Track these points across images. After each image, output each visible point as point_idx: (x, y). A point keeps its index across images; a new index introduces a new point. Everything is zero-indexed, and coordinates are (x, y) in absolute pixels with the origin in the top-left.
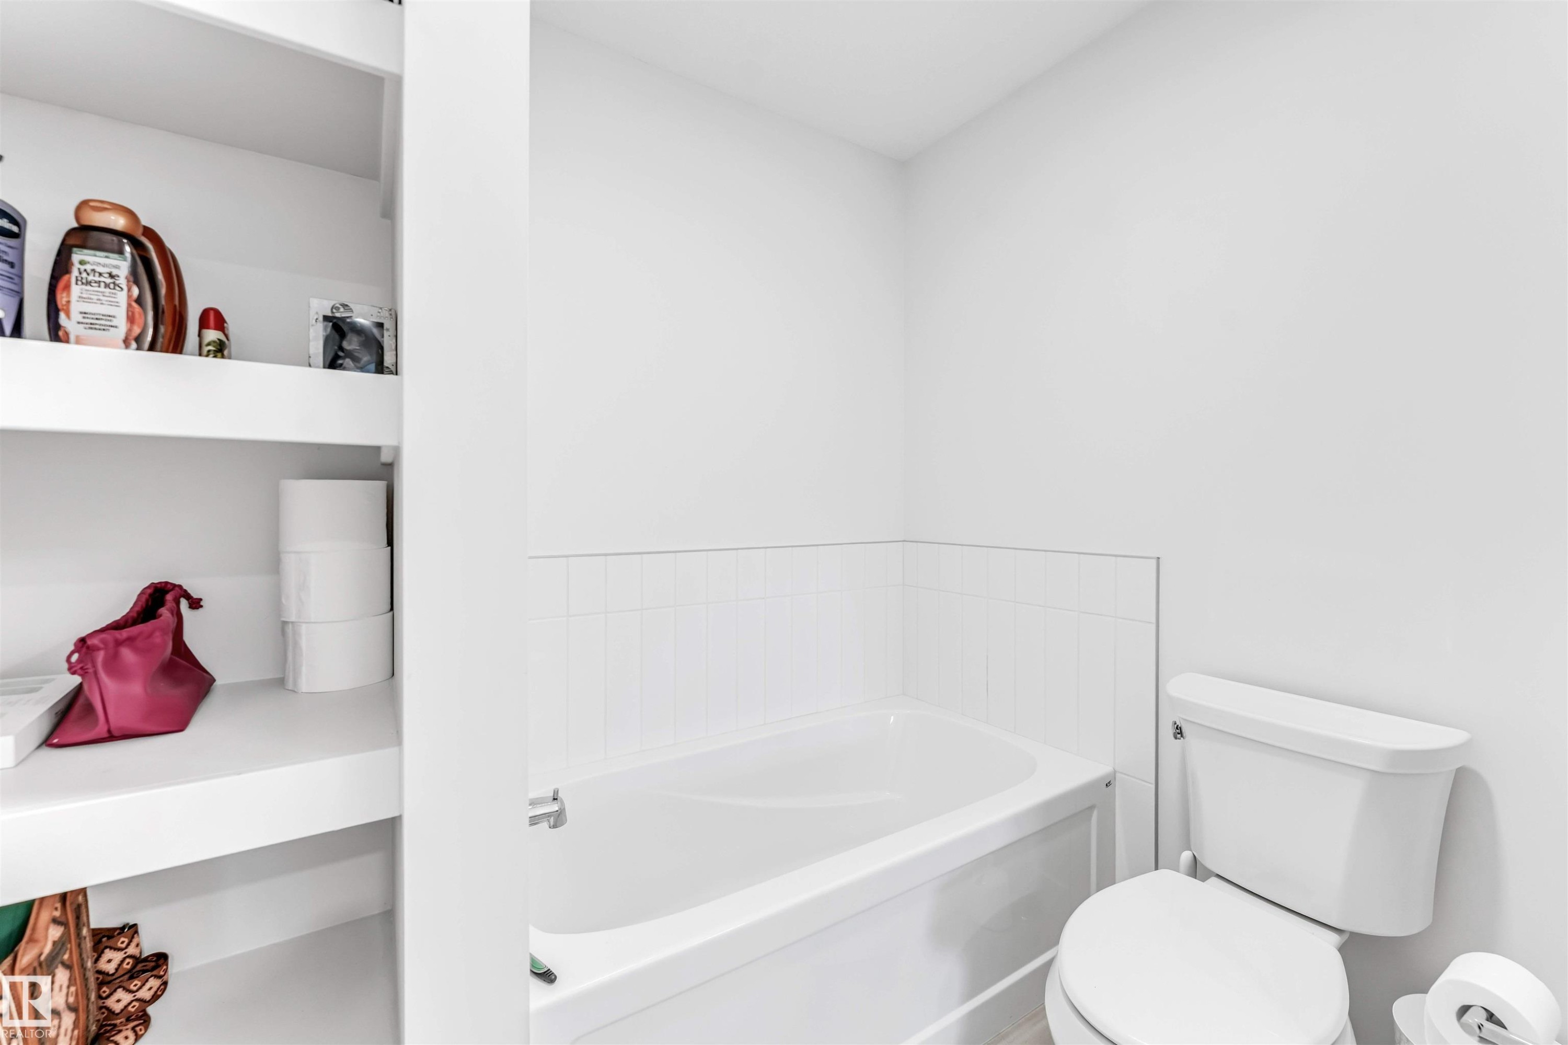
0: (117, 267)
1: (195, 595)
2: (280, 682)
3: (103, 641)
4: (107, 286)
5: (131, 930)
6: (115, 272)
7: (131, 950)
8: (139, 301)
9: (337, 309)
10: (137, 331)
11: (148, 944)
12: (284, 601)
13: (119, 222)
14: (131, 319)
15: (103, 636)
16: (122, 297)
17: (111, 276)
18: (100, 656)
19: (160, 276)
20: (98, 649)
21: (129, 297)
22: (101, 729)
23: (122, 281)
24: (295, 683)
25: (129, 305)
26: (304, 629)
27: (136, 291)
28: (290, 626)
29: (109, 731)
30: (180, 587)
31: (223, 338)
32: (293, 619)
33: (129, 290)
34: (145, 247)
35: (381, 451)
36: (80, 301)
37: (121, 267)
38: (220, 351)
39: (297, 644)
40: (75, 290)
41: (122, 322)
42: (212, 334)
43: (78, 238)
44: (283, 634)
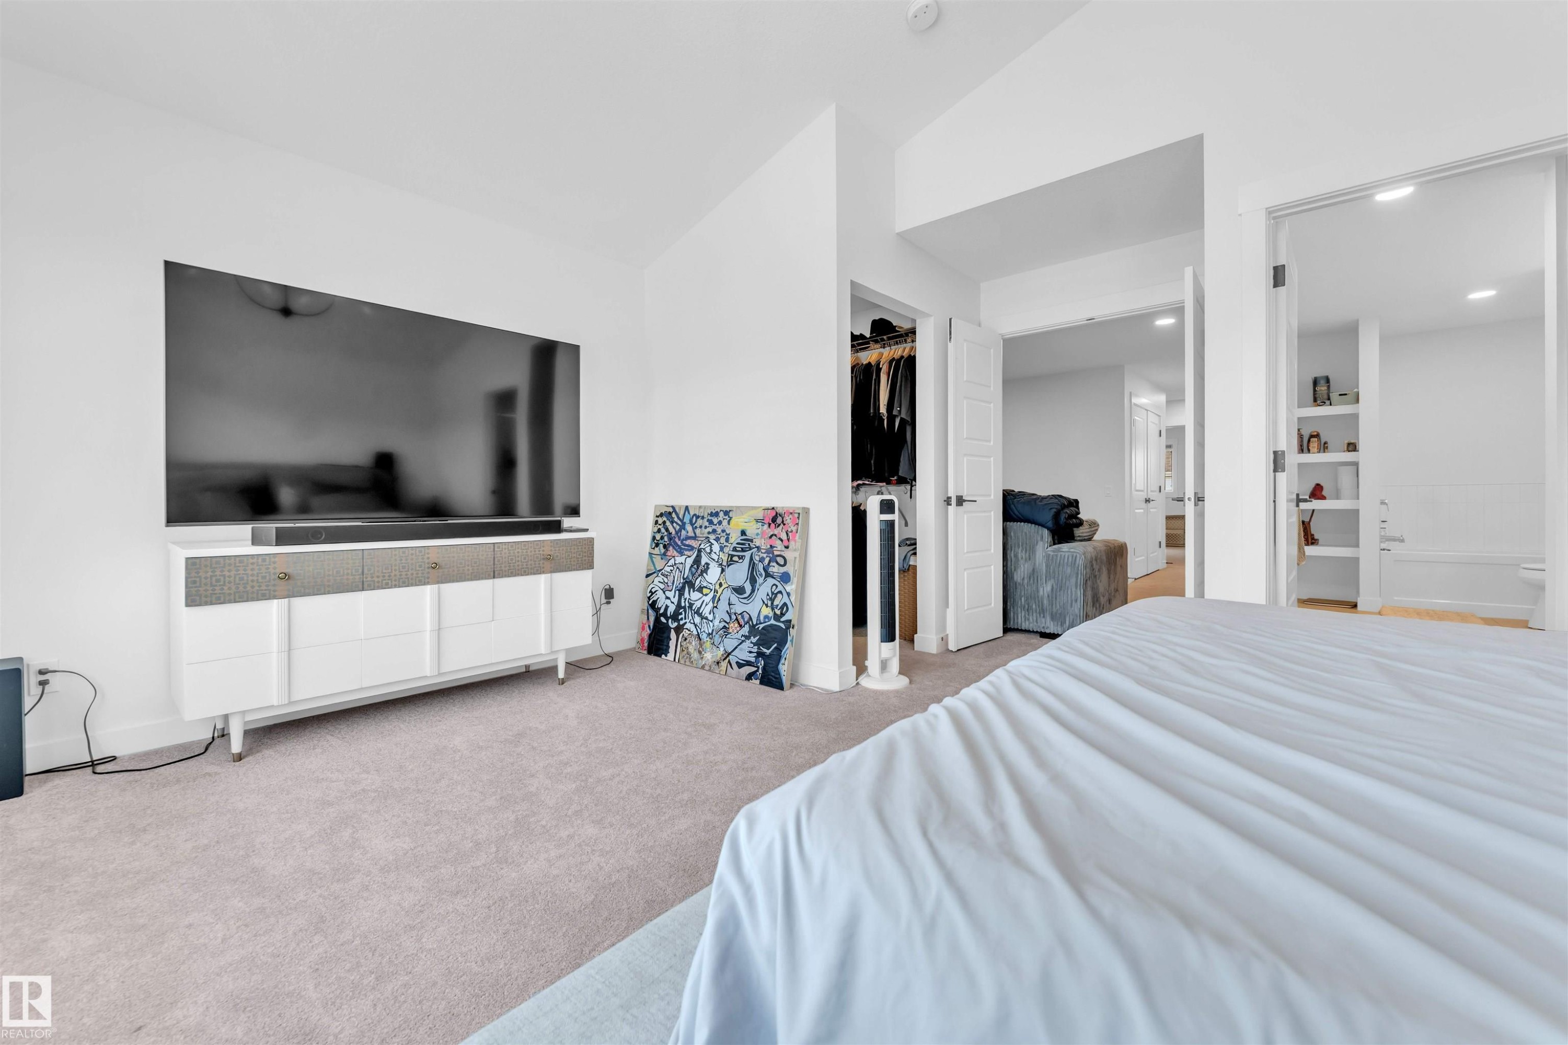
1: (1324, 484)
3: (1316, 487)
9: (1349, 441)
12: (1338, 484)
13: (1316, 433)
14: (1319, 446)
16: (1316, 443)
18: (1316, 489)
19: (1322, 439)
26: (1342, 489)
30: (1322, 482)
32: (1340, 487)
34: (1317, 436)
35: (1355, 462)
36: (1311, 445)
37: (1316, 439)
38: (1327, 448)
39: (1341, 491)
40: (1311, 443)
41: (1317, 446)
42: (1326, 445)
43: (1311, 436)
44: (1338, 490)
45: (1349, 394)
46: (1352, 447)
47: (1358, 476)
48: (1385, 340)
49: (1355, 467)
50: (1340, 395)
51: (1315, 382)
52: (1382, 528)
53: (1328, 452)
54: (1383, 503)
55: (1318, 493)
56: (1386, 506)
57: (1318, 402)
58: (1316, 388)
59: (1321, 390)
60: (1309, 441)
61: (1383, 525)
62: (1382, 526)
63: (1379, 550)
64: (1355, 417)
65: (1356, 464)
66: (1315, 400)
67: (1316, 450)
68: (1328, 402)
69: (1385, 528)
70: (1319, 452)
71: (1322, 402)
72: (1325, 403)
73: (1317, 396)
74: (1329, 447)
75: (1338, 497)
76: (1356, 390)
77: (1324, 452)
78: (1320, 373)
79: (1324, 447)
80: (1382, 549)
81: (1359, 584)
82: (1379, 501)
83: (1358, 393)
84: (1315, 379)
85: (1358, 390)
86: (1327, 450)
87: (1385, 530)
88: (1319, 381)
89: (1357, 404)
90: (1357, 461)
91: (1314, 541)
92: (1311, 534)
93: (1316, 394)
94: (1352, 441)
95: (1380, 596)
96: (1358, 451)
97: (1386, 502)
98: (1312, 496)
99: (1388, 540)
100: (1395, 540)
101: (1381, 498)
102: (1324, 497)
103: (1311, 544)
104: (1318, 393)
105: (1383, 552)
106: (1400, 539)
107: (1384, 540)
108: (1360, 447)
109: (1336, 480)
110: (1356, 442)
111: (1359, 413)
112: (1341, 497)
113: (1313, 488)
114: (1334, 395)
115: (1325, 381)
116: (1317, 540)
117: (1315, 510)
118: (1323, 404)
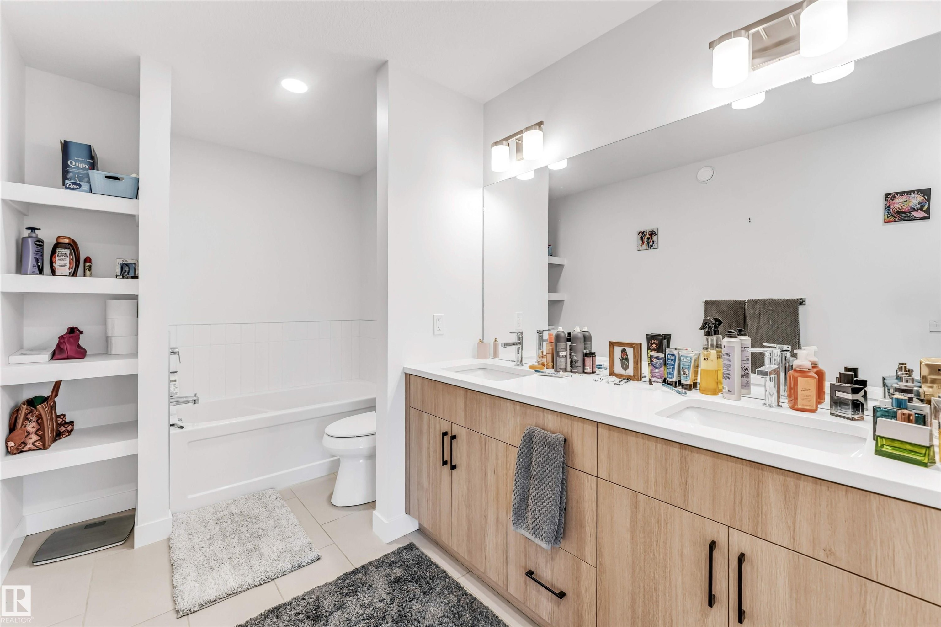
0: (67, 252)
1: (81, 330)
2: (107, 354)
3: (67, 336)
4: (65, 256)
5: (64, 415)
6: (67, 253)
7: (64, 419)
8: (72, 259)
9: (124, 261)
10: (71, 266)
11: (68, 419)
12: (107, 331)
13: (67, 241)
14: (70, 263)
15: (66, 335)
16: (68, 259)
17: (66, 254)
18: (66, 339)
19: (76, 253)
20: (66, 338)
21: (70, 258)
22: (65, 355)
23: (68, 255)
24: (111, 352)
25: (70, 260)
26: (113, 338)
27: (71, 257)
28: (109, 338)
29: (68, 356)
30: (77, 328)
31: (91, 264)
32: (110, 335)
33: (70, 257)
34: (73, 246)
35: (134, 295)
36: (58, 260)
37: (68, 251)
38: (90, 268)
39: (111, 342)
40: (57, 258)
41: (68, 264)
42: (88, 264)
43: (57, 245)
44: (107, 340)
45: (123, 179)
46: (129, 271)
47: (137, 319)
50: (107, 177)
51: (66, 146)
52: (171, 381)
53: (91, 276)
54: (173, 352)
55: (68, 347)
56: (177, 356)
58: (69, 162)
60: (53, 253)
61: (173, 377)
62: (172, 379)
63: (167, 426)
64: (130, 221)
65: (134, 298)
66: (65, 178)
67: (66, 270)
68: (85, 186)
69: (175, 381)
70: (73, 275)
71: (74, 184)
72: (80, 186)
73: (70, 175)
74: (93, 268)
75: (106, 352)
76: (134, 175)
77: (84, 276)
78: (77, 138)
79: (83, 268)
80: (171, 425)
81: (137, 490)
82: (168, 351)
83: (138, 180)
84: (64, 141)
85: (138, 174)
86: (88, 273)
87: (175, 384)
88: (73, 151)
89: (137, 199)
90: (136, 293)
91: (64, 429)
92: (59, 416)
93: (68, 172)
94: (128, 262)
95: (170, 508)
96: (137, 278)
97: (177, 350)
98: (57, 352)
99: (179, 403)
100: (187, 402)
101: (172, 346)
102: (81, 354)
103: (58, 435)
104: (71, 170)
105: (174, 430)
106: (195, 398)
107: (174, 403)
108: (141, 272)
109: (104, 322)
110: (135, 264)
111: (138, 215)
112: (111, 350)
113: (61, 338)
114: (95, 175)
115: (85, 153)
116: (72, 423)
117: (62, 382)
118: (75, 187)
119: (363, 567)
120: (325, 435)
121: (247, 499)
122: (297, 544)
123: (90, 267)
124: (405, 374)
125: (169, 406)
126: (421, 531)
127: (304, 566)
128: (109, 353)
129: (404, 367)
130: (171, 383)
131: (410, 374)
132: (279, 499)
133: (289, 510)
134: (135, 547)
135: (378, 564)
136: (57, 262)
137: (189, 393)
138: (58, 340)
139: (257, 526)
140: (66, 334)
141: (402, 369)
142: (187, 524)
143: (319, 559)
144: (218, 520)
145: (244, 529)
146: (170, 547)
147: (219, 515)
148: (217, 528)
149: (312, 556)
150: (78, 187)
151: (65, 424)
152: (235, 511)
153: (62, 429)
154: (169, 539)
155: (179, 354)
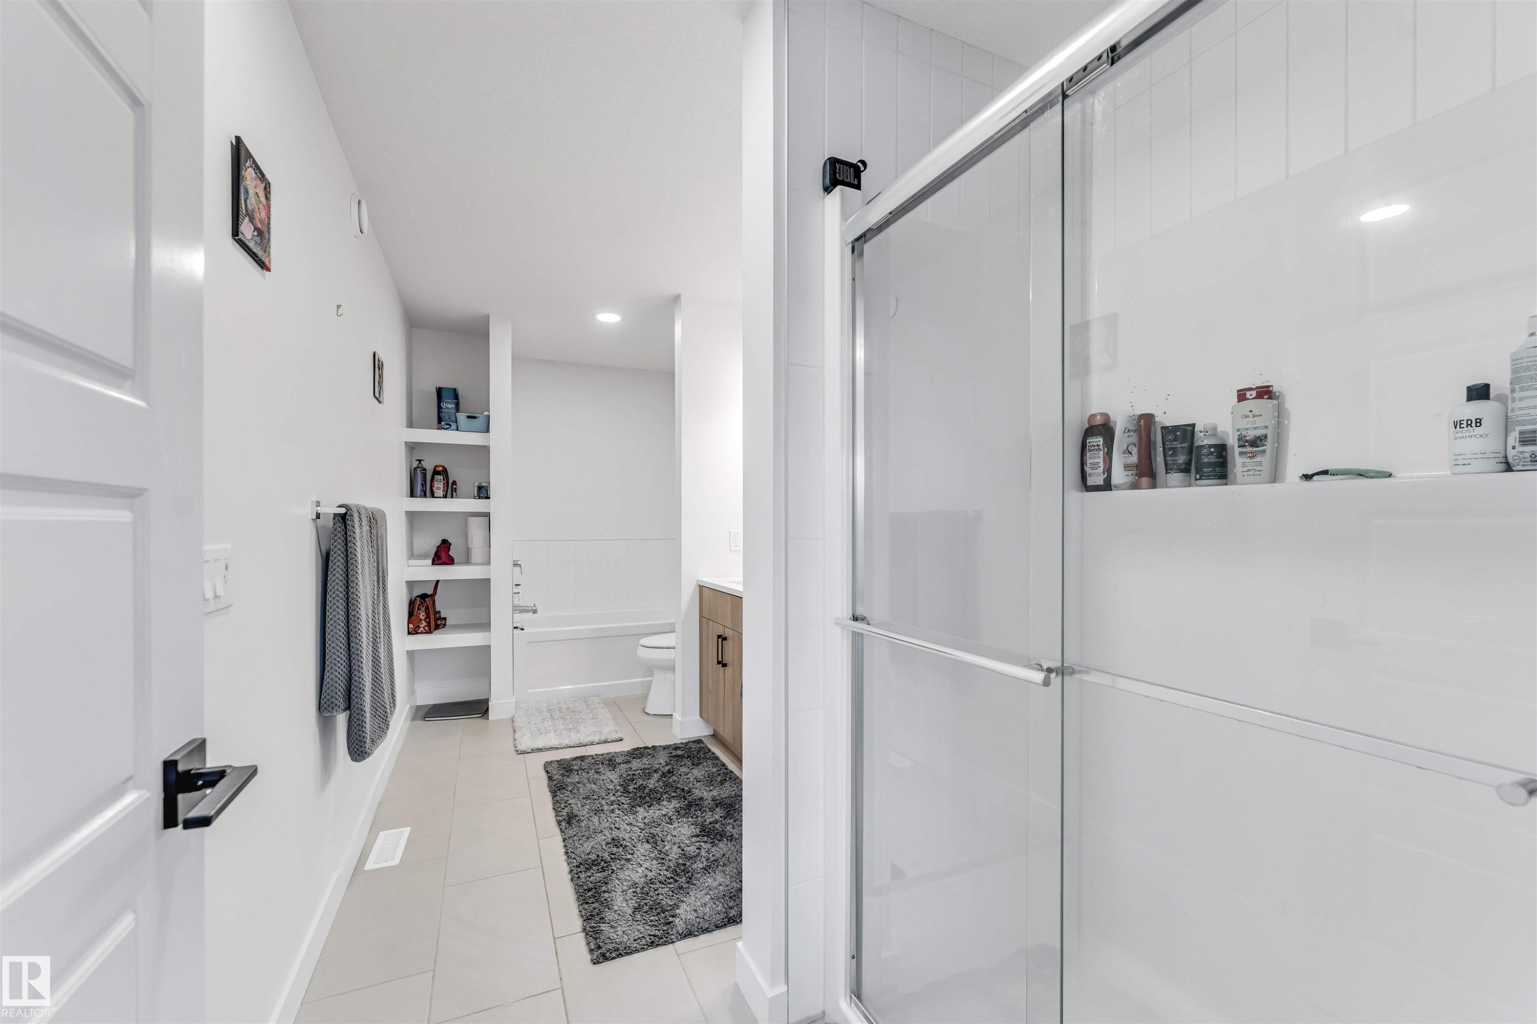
1: (450, 542)
3: (441, 546)
4: (440, 481)
5: (440, 612)
7: (440, 615)
8: (444, 483)
9: (479, 484)
10: (444, 490)
11: (442, 616)
12: (468, 543)
13: (441, 468)
14: (443, 487)
16: (442, 483)
17: (440, 479)
19: (447, 477)
20: (440, 548)
23: (442, 480)
25: (443, 485)
26: (472, 549)
27: (444, 481)
28: (469, 549)
29: (442, 562)
30: (448, 540)
32: (470, 547)
34: (445, 472)
35: (486, 512)
36: (436, 485)
37: (441, 477)
38: (456, 490)
39: (471, 552)
40: (435, 483)
41: (442, 488)
42: (454, 487)
43: (436, 472)
44: (468, 551)
45: (479, 417)
46: (483, 492)
47: (490, 532)
48: (517, 359)
49: (488, 518)
50: (468, 417)
51: (439, 391)
52: (515, 593)
53: (457, 497)
54: (516, 565)
55: (443, 555)
56: (519, 568)
57: (443, 423)
58: (442, 405)
59: (447, 408)
60: (433, 479)
61: (516, 589)
62: (515, 591)
63: (511, 628)
64: (484, 451)
65: (487, 515)
66: (440, 420)
67: (441, 493)
68: (454, 426)
69: (519, 593)
70: (445, 497)
72: (450, 425)
73: (443, 415)
75: (467, 561)
76: (486, 413)
77: (452, 497)
78: (446, 384)
79: (451, 490)
80: (515, 628)
81: (490, 683)
82: (511, 564)
83: (489, 417)
84: (439, 388)
85: (489, 412)
86: (454, 494)
87: (519, 596)
88: (444, 394)
89: (488, 432)
90: (488, 511)
91: (440, 622)
92: (437, 612)
93: (441, 412)
94: (483, 485)
95: (514, 695)
96: (489, 498)
97: (519, 562)
98: (436, 559)
99: (521, 611)
100: (528, 611)
101: (514, 559)
102: (450, 561)
103: (437, 627)
104: (443, 410)
105: (516, 632)
106: (534, 608)
107: (518, 612)
108: (492, 493)
109: (466, 535)
110: (487, 486)
111: (489, 446)
112: (471, 560)
113: (438, 547)
114: (461, 416)
115: (452, 395)
116: (445, 619)
117: (440, 582)
118: (448, 426)
119: (653, 747)
120: (640, 647)
121: (575, 701)
122: (606, 730)
123: (456, 488)
124: (700, 586)
125: (513, 614)
126: (715, 736)
127: (609, 742)
128: (469, 561)
129: (698, 580)
130: (514, 595)
131: (702, 586)
132: (600, 704)
133: (608, 711)
134: (490, 719)
135: (665, 748)
136: (435, 486)
137: (530, 604)
138: (436, 549)
139: (579, 717)
140: (441, 544)
141: (695, 582)
142: (527, 710)
143: (621, 740)
144: (550, 710)
145: (569, 717)
146: (513, 722)
147: (551, 708)
148: (548, 714)
149: (616, 736)
150: (449, 427)
151: (440, 618)
152: (564, 706)
153: (439, 622)
154: (513, 718)
155: (520, 567)
